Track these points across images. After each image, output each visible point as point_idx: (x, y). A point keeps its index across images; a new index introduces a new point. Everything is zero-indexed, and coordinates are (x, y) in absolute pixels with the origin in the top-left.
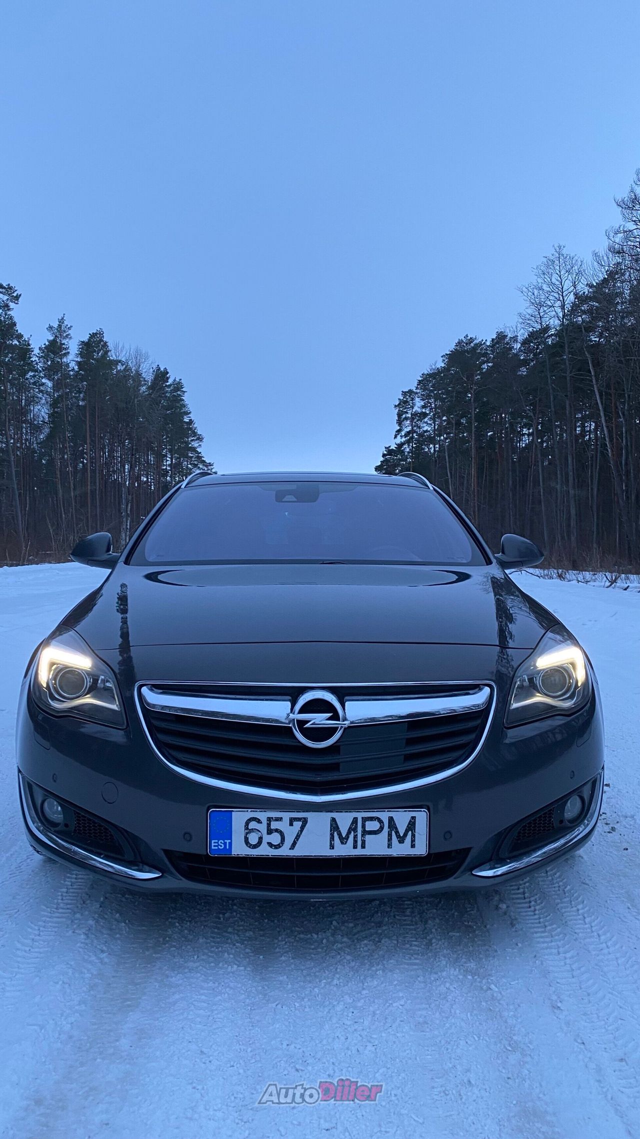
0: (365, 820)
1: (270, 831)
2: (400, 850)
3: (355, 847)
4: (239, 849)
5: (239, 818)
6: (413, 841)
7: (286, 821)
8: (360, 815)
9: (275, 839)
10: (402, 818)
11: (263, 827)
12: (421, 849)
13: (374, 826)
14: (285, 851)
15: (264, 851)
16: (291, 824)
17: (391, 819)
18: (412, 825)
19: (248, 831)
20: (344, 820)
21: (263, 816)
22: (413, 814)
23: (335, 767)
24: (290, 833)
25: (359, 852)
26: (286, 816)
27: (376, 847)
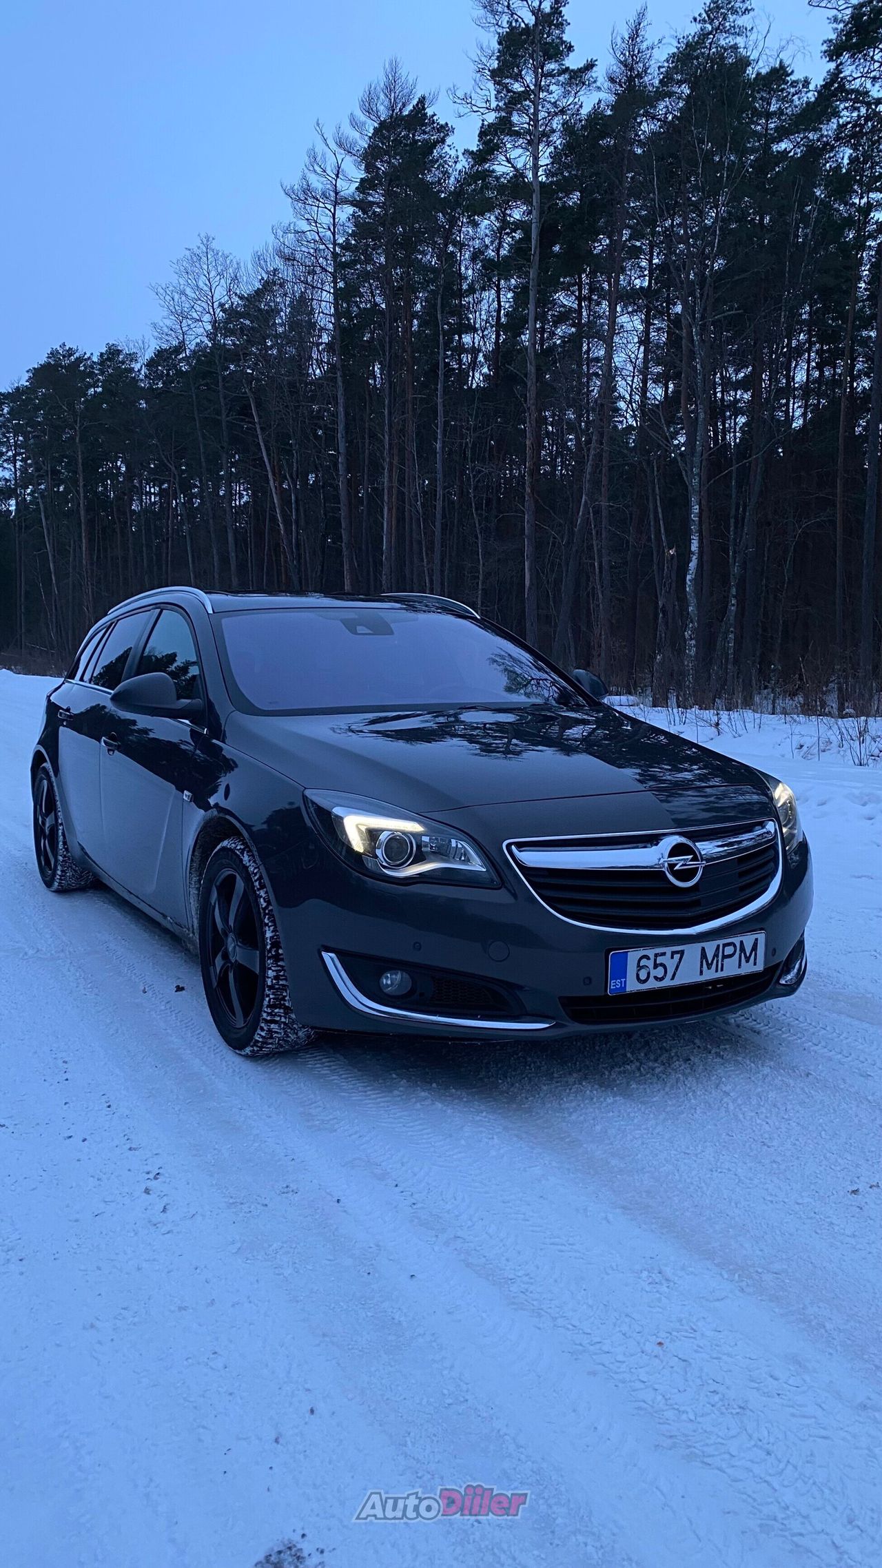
0: (725, 945)
1: (656, 966)
2: (748, 968)
3: (717, 971)
4: (632, 986)
5: (633, 956)
6: (755, 959)
7: (669, 955)
8: (721, 942)
9: (659, 972)
10: (748, 940)
11: (650, 964)
12: (760, 967)
13: (729, 950)
14: (667, 983)
15: (652, 984)
16: (672, 957)
17: (742, 942)
18: (755, 948)
19: (640, 967)
20: (710, 947)
21: (651, 953)
22: (756, 936)
23: (697, 903)
24: (671, 964)
25: (720, 975)
26: (668, 950)
27: (731, 969)
